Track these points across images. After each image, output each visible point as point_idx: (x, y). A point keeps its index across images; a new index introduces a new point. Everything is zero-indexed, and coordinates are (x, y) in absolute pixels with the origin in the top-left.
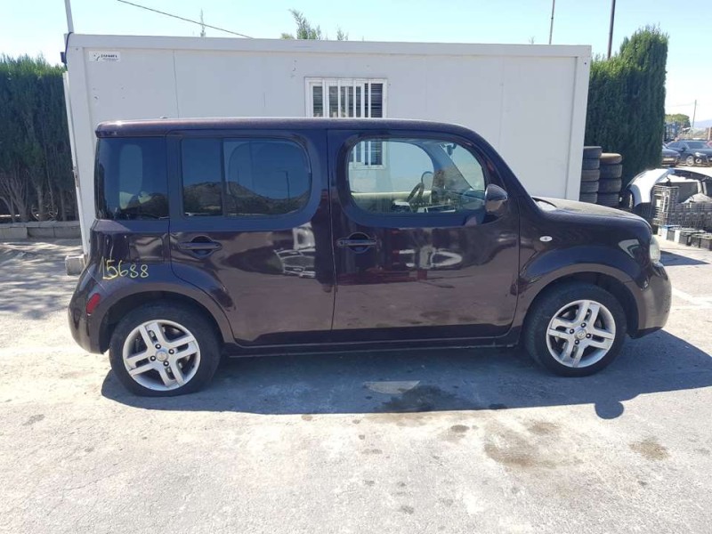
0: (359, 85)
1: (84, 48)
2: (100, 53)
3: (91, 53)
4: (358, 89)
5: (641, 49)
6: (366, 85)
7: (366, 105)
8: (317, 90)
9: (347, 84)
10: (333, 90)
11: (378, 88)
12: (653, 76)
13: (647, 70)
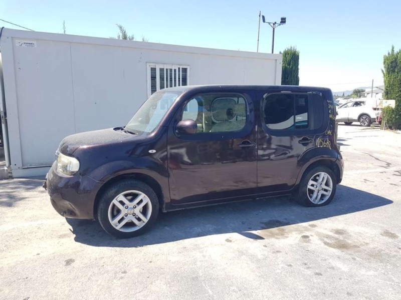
0: (175, 68)
1: (12, 38)
2: (23, 42)
3: (17, 41)
4: (175, 70)
5: (289, 57)
6: (179, 68)
7: (179, 79)
8: (153, 70)
9: (169, 67)
10: (162, 70)
11: (185, 70)
12: (294, 71)
13: (292, 67)
